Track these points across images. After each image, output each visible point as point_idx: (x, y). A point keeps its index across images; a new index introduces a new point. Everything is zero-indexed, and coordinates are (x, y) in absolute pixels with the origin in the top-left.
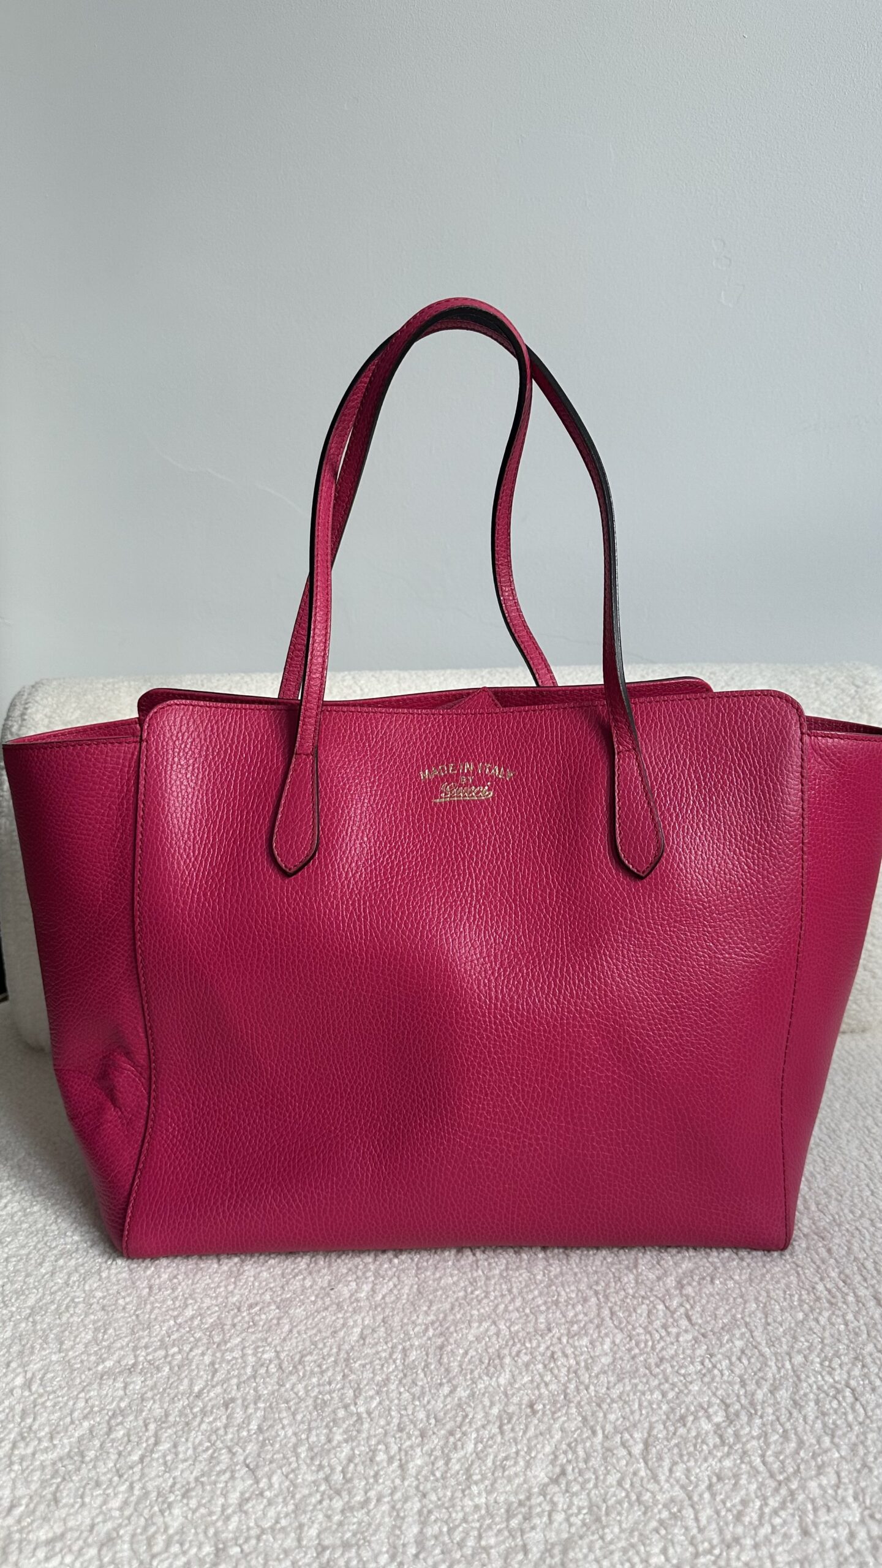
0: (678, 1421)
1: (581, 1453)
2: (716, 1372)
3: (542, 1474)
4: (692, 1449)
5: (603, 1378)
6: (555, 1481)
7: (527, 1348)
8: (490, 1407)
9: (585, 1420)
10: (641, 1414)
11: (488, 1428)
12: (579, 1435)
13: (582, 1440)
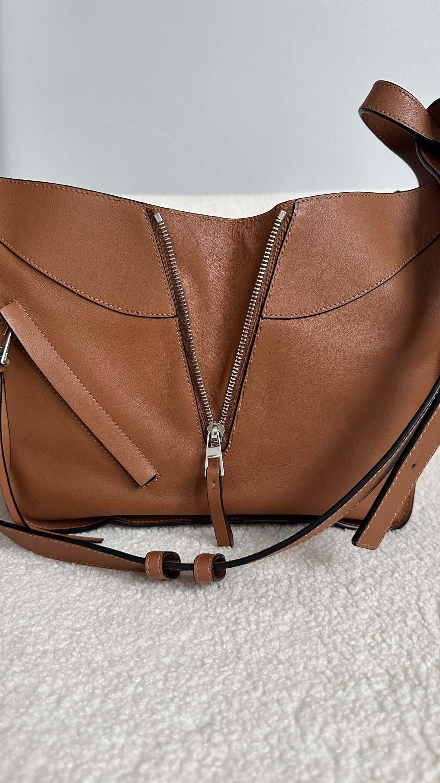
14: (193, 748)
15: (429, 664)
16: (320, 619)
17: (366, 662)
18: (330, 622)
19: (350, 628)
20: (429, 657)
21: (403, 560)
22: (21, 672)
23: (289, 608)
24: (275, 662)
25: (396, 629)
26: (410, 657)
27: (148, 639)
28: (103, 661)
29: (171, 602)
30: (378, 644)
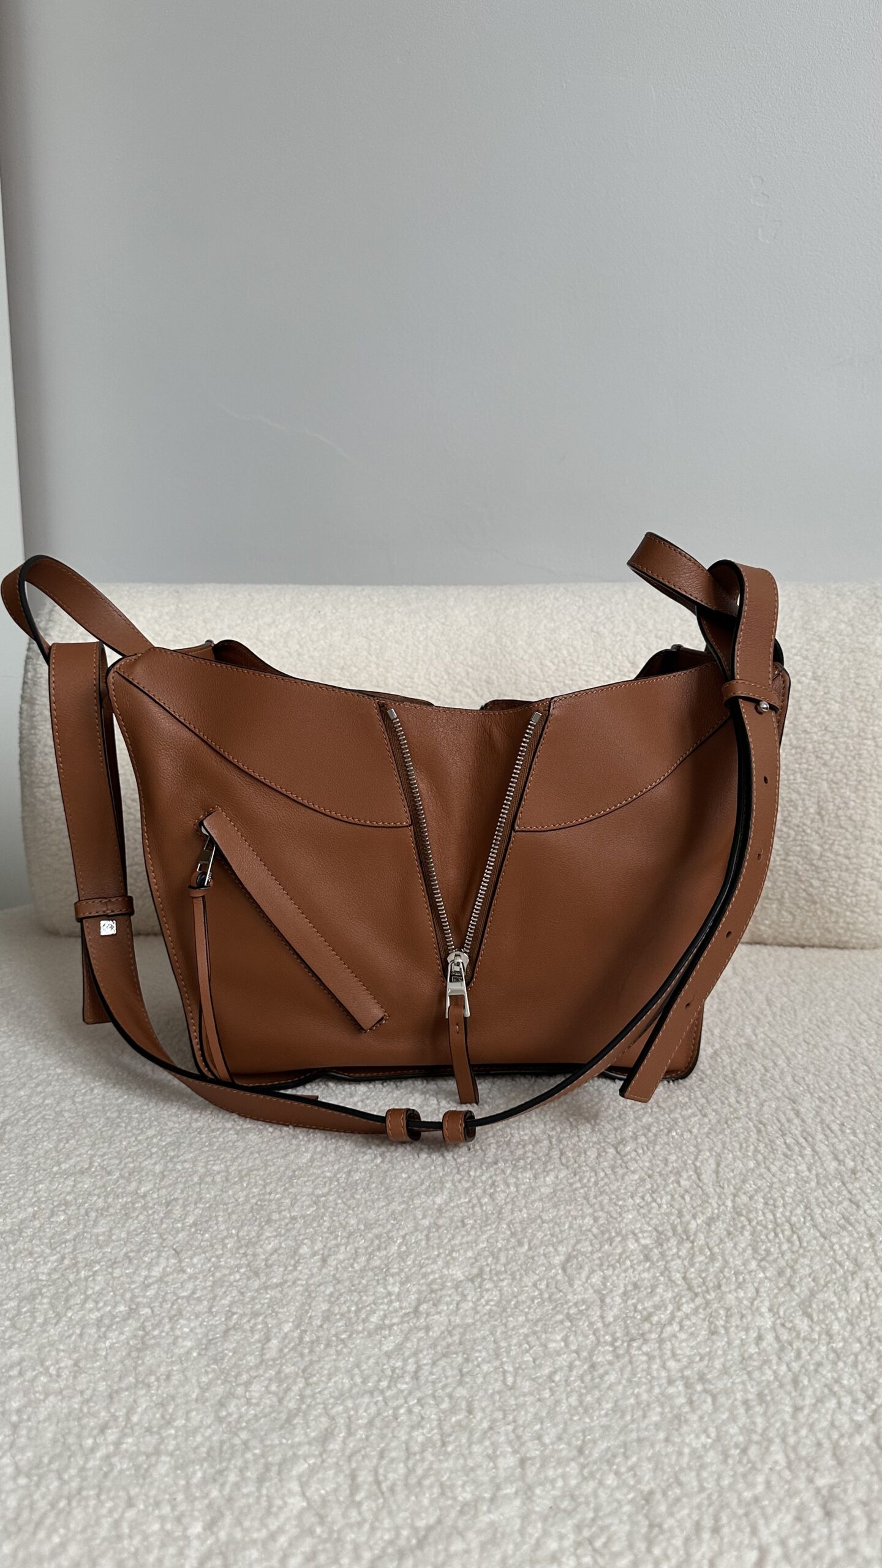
14: (466, 1292)
15: (699, 1221)
16: (585, 1181)
17: (634, 1221)
18: (596, 1183)
19: (619, 1189)
20: (700, 1215)
21: (683, 1117)
22: (275, 1237)
23: (551, 1170)
24: (539, 1221)
25: (668, 1189)
26: (680, 1215)
27: (400, 1204)
28: (358, 1225)
29: (416, 1166)
30: (648, 1204)
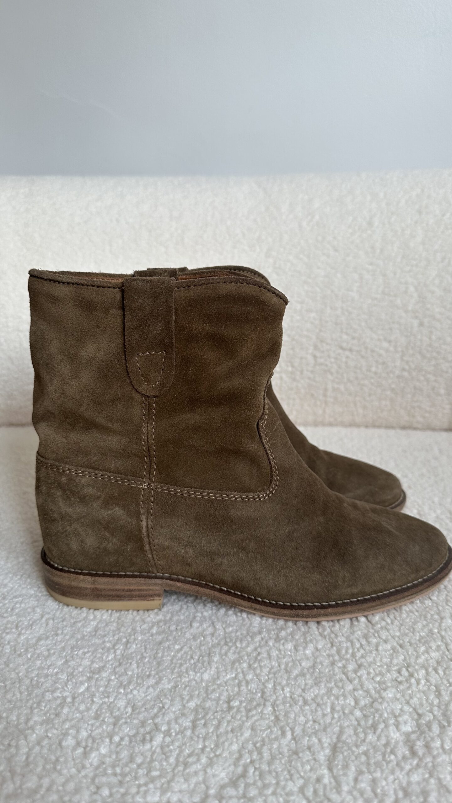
0: (370, 728)
1: (266, 755)
2: (413, 680)
3: (223, 775)
4: (380, 758)
5: (301, 681)
6: (234, 783)
7: (237, 647)
8: (188, 701)
9: (277, 718)
10: (333, 718)
11: (180, 721)
12: (268, 736)
13: (270, 740)
